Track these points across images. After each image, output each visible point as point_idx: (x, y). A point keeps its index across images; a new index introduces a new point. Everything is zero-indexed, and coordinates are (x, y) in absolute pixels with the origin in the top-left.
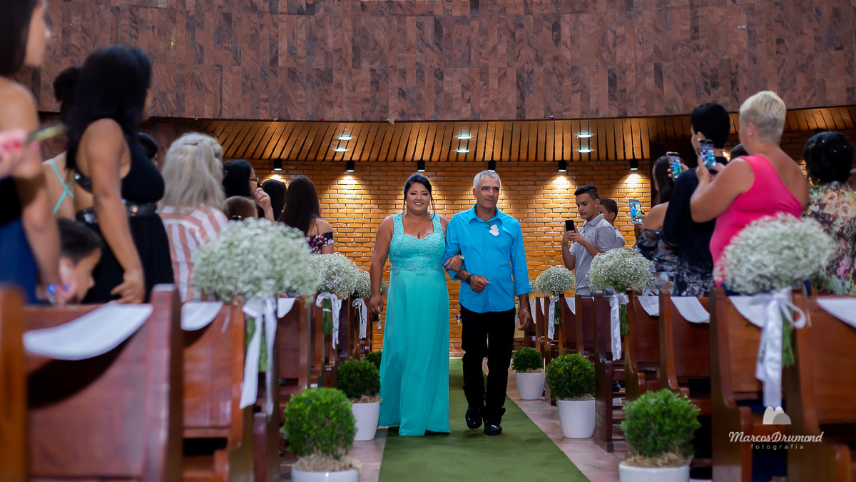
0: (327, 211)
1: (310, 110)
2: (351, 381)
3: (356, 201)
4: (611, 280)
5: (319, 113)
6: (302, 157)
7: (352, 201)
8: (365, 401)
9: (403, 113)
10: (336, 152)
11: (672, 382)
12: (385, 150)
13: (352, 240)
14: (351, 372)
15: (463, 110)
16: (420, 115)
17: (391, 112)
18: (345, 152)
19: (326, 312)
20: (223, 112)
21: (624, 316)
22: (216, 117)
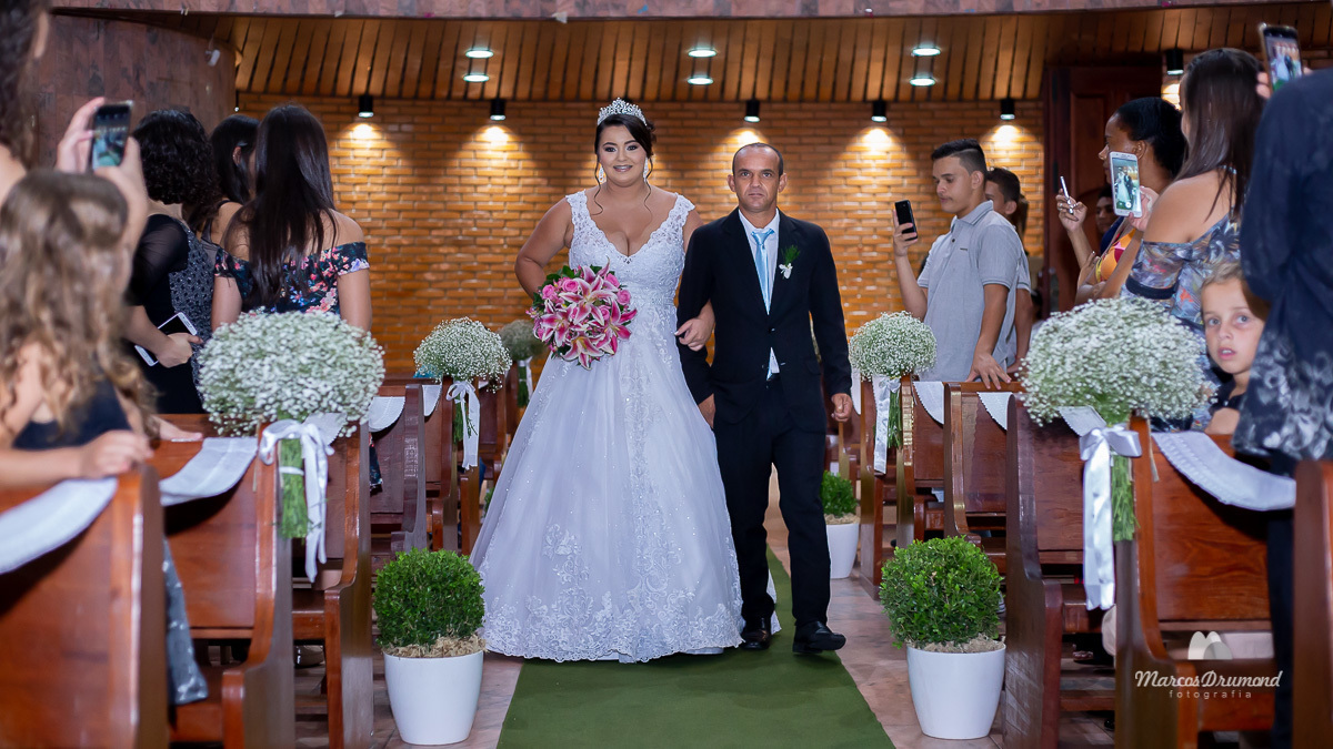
0: (457, 189)
2: (410, 602)
3: (508, 173)
4: (1090, 391)
5: (422, 2)
6: (409, 90)
7: (501, 172)
9: (582, 2)
10: (468, 83)
12: (557, 78)
13: (502, 241)
16: (617, 7)
17: (560, 1)
18: (484, 83)
20: (238, 0)
22: (225, 10)
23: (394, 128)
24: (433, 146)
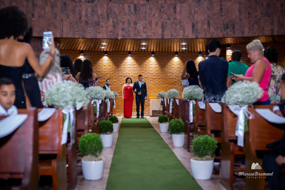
0: (98, 68)
1: (92, 35)
2: (104, 127)
3: (108, 65)
5: (95, 36)
6: (90, 50)
7: (107, 65)
8: (108, 134)
9: (123, 36)
10: (101, 48)
11: (209, 131)
12: (117, 48)
13: (107, 77)
14: (104, 124)
15: (144, 35)
16: (129, 37)
17: (119, 36)
18: (104, 49)
19: (95, 106)
20: (63, 35)
21: (194, 108)
22: (61, 37)
23: (87, 56)
24: (94, 60)
